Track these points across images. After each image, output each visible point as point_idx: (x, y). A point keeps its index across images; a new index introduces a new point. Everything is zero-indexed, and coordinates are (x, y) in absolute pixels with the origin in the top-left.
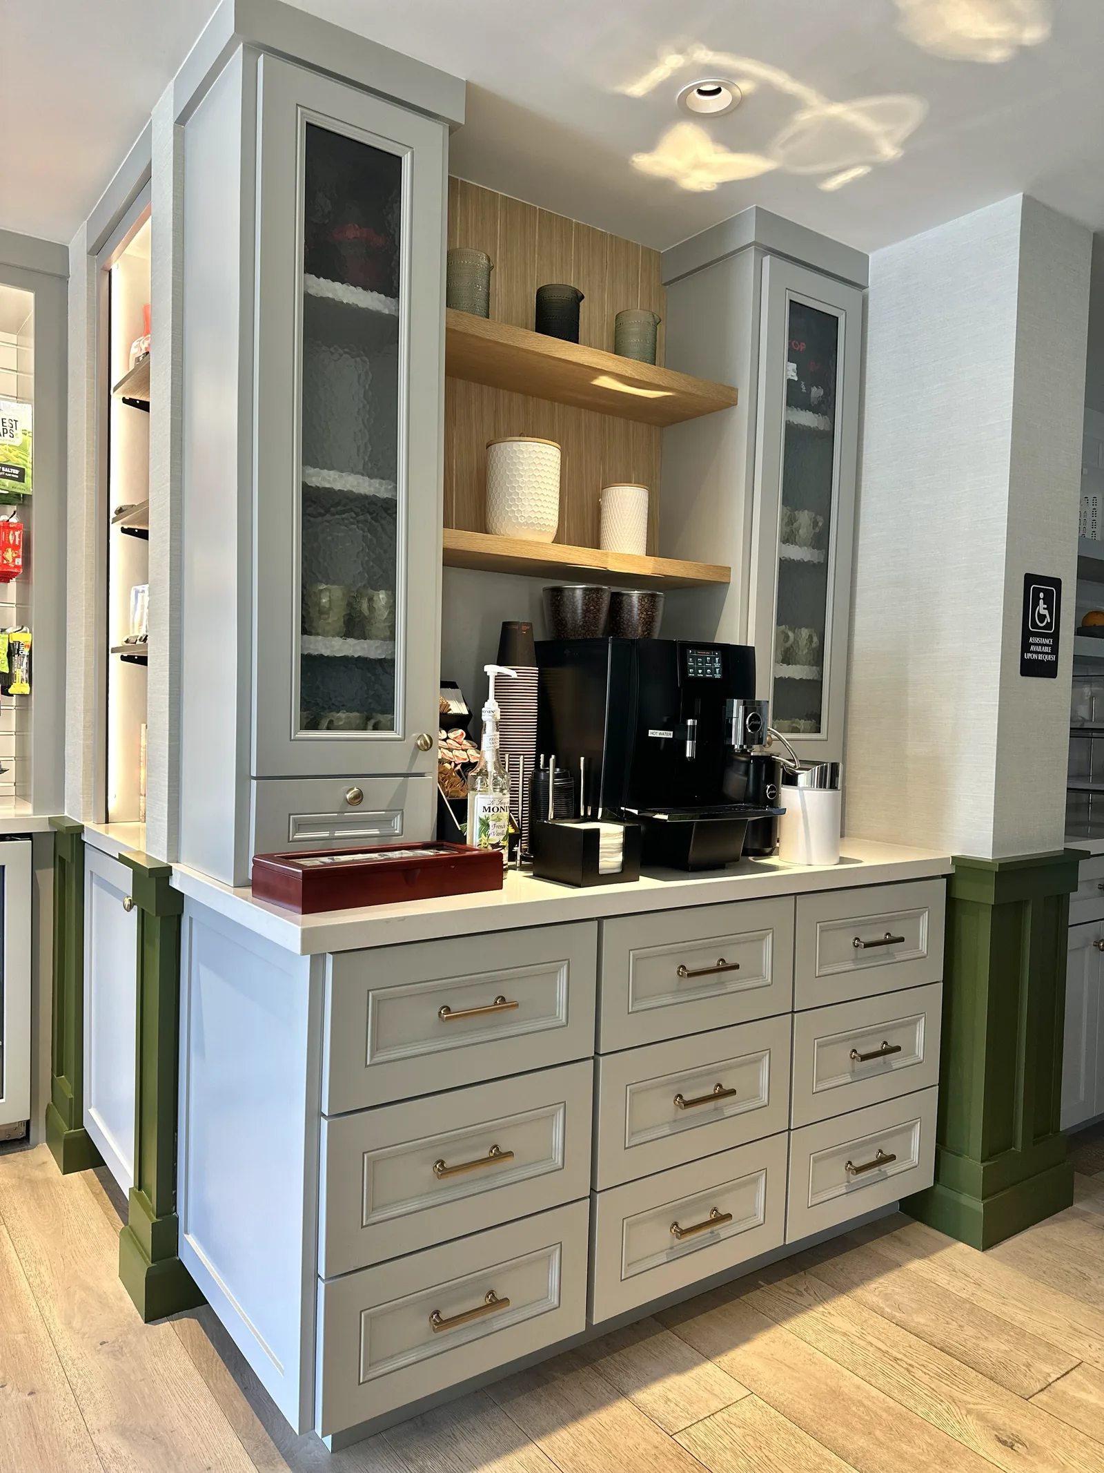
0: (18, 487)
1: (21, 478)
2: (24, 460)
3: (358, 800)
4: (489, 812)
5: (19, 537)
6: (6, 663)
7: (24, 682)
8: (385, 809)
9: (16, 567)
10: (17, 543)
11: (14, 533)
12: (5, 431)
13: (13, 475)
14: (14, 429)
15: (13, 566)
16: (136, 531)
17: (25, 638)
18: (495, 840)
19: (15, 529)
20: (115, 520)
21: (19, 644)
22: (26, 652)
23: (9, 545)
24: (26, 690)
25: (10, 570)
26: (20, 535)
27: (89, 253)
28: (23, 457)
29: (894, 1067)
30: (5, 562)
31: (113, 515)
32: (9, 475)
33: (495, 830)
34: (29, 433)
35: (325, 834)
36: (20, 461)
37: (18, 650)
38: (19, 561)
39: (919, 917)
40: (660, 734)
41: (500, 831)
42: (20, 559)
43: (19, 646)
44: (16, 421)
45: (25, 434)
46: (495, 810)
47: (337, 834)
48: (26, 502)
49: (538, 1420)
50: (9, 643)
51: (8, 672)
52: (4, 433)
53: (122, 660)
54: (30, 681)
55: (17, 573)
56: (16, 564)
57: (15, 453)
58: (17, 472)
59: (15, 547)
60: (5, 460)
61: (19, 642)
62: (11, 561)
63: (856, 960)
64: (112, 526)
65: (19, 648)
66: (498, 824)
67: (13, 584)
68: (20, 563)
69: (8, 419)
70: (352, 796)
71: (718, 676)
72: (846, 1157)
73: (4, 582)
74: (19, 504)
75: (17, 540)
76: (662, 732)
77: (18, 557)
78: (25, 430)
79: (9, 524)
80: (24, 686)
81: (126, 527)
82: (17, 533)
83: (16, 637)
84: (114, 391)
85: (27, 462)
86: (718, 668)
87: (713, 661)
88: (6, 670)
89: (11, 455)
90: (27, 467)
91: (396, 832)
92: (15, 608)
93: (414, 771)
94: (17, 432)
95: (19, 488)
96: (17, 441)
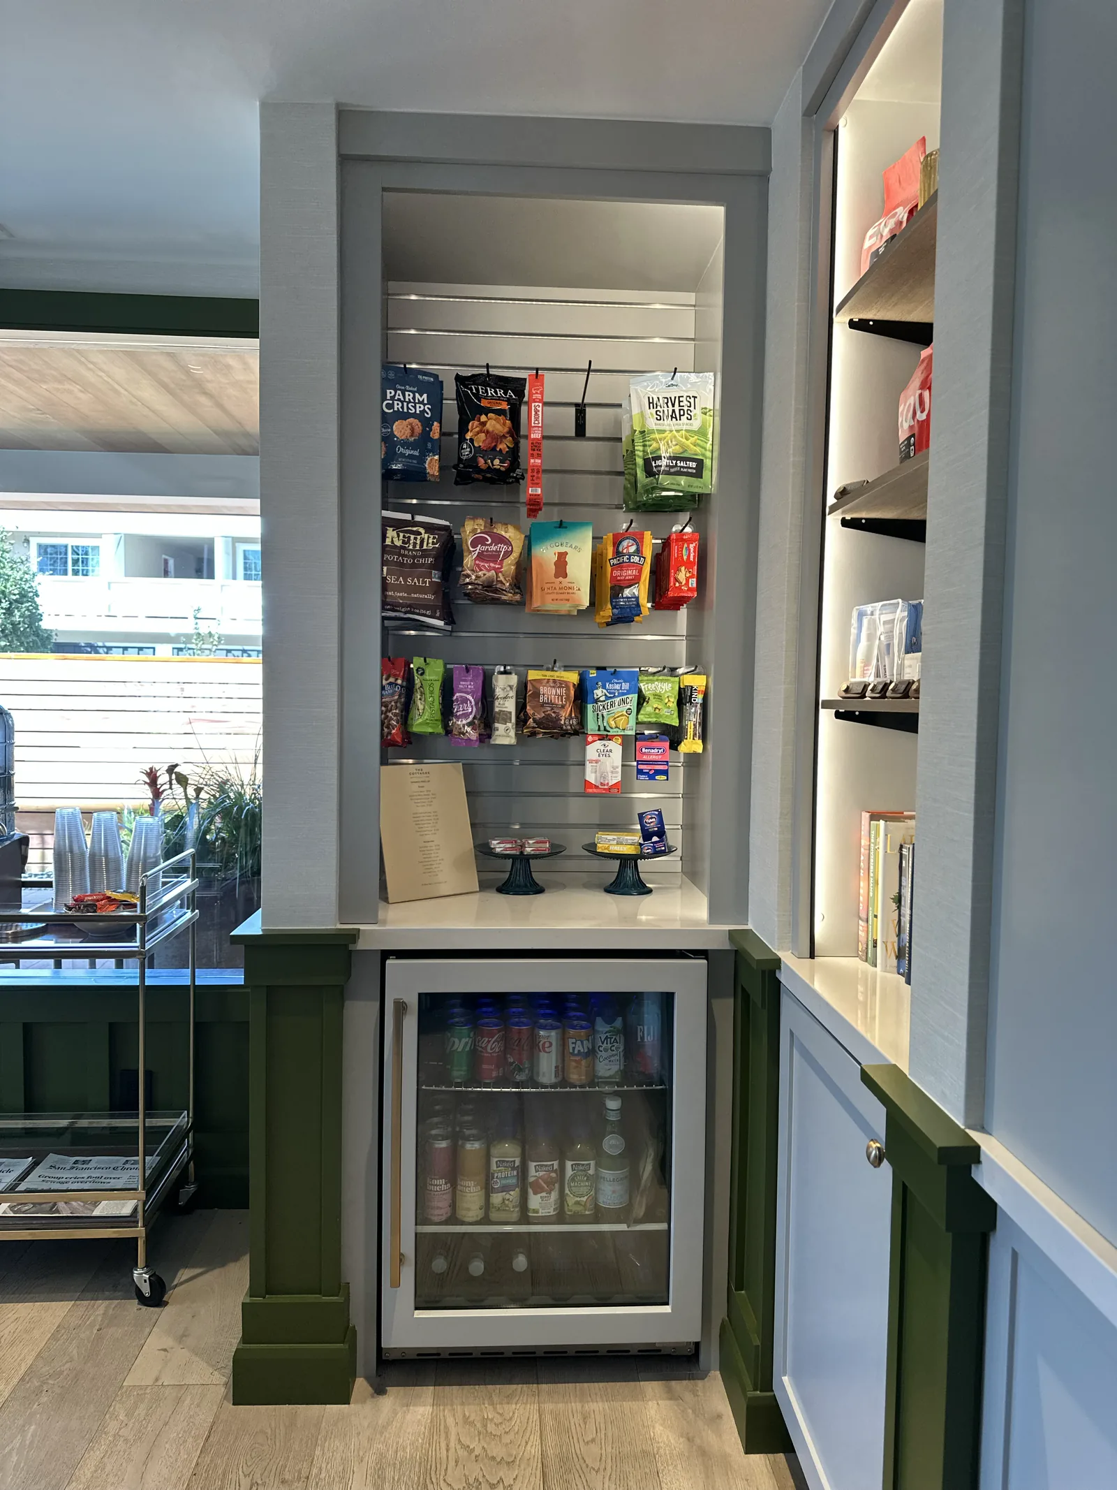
0: (695, 485)
1: (698, 473)
2: (703, 448)
5: (694, 552)
6: (676, 714)
7: (696, 739)
9: (690, 589)
10: (692, 559)
11: (688, 546)
12: (682, 413)
13: (690, 470)
14: (692, 408)
15: (686, 589)
16: (863, 521)
17: (698, 681)
19: (689, 541)
20: (834, 508)
21: (691, 690)
22: (699, 698)
23: (683, 563)
24: (698, 747)
25: (682, 594)
26: (695, 547)
27: (804, 115)
28: (701, 443)
30: (677, 585)
31: (831, 500)
32: (685, 470)
34: (710, 410)
36: (698, 449)
37: (691, 697)
38: (693, 583)
42: (695, 580)
43: (691, 692)
44: (695, 397)
45: (705, 414)
48: (702, 506)
50: (680, 688)
51: (677, 725)
52: (680, 416)
53: (837, 718)
54: (704, 737)
55: (689, 598)
56: (690, 586)
57: (692, 440)
58: (694, 465)
59: (688, 565)
60: (681, 450)
61: (692, 687)
62: (684, 582)
64: (829, 518)
65: (692, 695)
67: (683, 613)
68: (695, 585)
69: (685, 397)
73: (673, 609)
74: (694, 510)
75: (692, 555)
77: (691, 577)
78: (706, 408)
79: (683, 535)
80: (696, 743)
81: (848, 517)
82: (692, 546)
83: (689, 680)
84: (837, 313)
85: (706, 450)
88: (675, 723)
89: (688, 443)
90: (706, 458)
92: (685, 641)
94: (697, 412)
95: (697, 486)
96: (696, 424)
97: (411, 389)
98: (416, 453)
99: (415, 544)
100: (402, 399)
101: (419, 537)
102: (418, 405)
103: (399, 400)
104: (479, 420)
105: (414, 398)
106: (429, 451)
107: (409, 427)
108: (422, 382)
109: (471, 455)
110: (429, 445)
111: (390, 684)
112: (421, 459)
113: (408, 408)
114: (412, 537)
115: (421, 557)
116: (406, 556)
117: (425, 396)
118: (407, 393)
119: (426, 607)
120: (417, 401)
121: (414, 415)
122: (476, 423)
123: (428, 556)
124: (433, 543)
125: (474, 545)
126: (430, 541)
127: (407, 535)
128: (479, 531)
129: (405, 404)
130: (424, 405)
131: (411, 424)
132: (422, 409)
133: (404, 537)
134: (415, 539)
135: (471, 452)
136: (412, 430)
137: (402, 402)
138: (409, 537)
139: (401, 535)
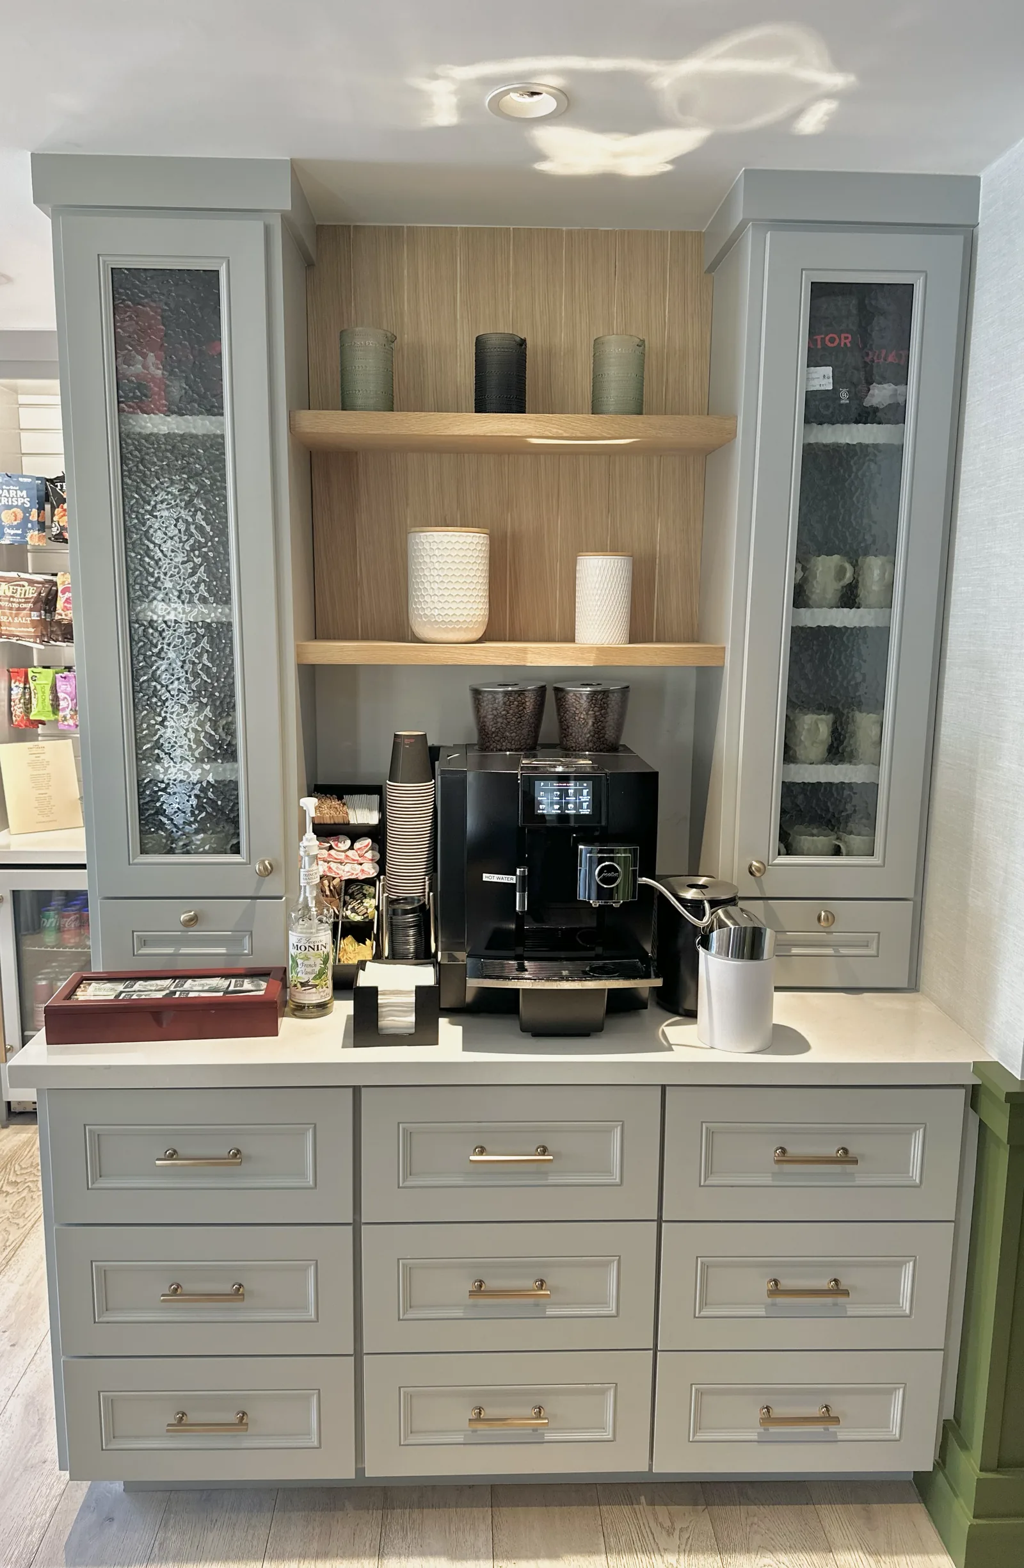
3: (193, 922)
4: (297, 949)
8: (232, 929)
18: (304, 979)
29: (849, 1314)
33: (303, 969)
35: (170, 951)
39: (911, 1134)
40: (498, 878)
41: (309, 969)
46: (303, 948)
47: (183, 951)
49: (289, 1543)
63: (774, 1175)
66: (306, 962)
70: (187, 918)
71: (585, 811)
72: (765, 1400)
76: (501, 876)
86: (585, 802)
87: (578, 793)
91: (246, 952)
93: (261, 894)
97: (15, 488)
98: (19, 532)
99: (21, 593)
100: (8, 496)
101: (23, 588)
102: (19, 499)
103: (5, 496)
104: (62, 508)
105: (16, 494)
106: (30, 529)
107: (13, 514)
108: (22, 483)
109: (58, 532)
110: (30, 525)
111: (17, 686)
112: (23, 536)
113: (12, 502)
114: (19, 588)
115: (25, 603)
116: (14, 602)
117: (24, 492)
118: (11, 491)
119: (30, 637)
120: (18, 496)
121: (17, 506)
122: (60, 509)
123: (29, 602)
124: (32, 593)
125: (63, 592)
126: (31, 591)
127: (15, 588)
128: (66, 583)
129: (10, 499)
130: (24, 498)
131: (14, 512)
132: (22, 502)
133: (13, 589)
134: (21, 590)
135: (58, 530)
136: (16, 516)
137: (8, 498)
138: (17, 589)
139: (11, 587)
